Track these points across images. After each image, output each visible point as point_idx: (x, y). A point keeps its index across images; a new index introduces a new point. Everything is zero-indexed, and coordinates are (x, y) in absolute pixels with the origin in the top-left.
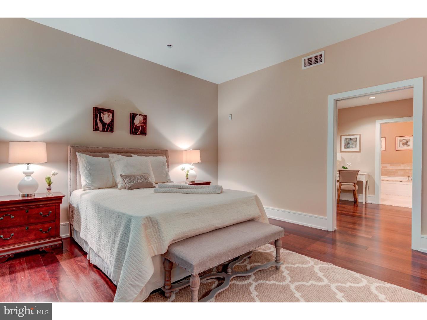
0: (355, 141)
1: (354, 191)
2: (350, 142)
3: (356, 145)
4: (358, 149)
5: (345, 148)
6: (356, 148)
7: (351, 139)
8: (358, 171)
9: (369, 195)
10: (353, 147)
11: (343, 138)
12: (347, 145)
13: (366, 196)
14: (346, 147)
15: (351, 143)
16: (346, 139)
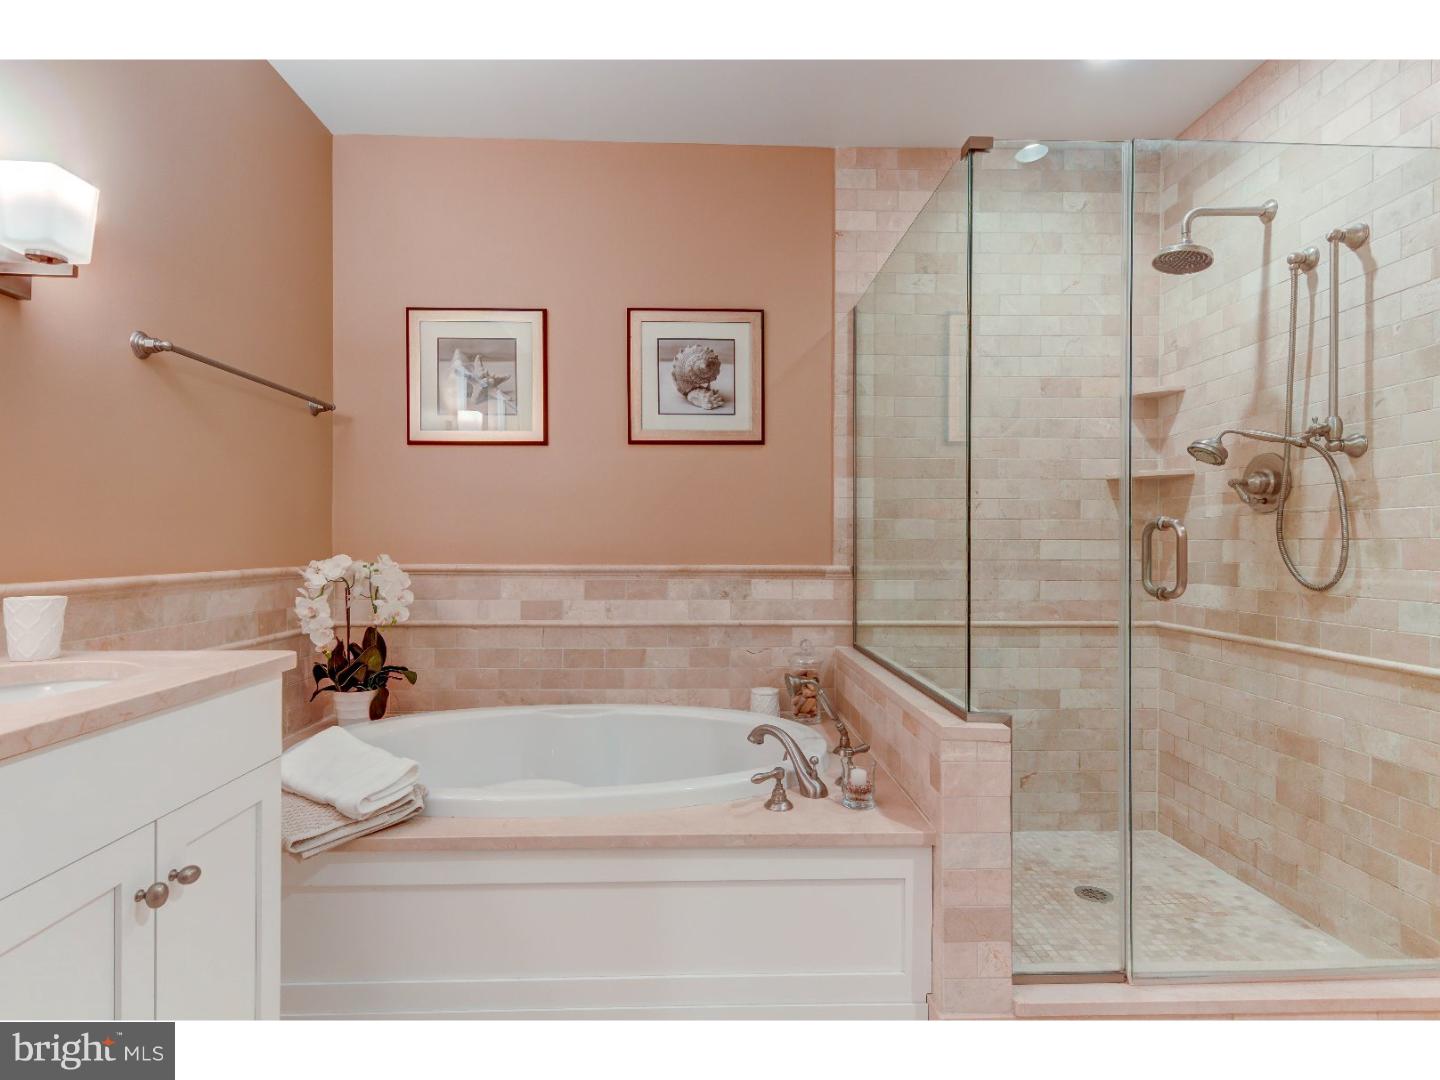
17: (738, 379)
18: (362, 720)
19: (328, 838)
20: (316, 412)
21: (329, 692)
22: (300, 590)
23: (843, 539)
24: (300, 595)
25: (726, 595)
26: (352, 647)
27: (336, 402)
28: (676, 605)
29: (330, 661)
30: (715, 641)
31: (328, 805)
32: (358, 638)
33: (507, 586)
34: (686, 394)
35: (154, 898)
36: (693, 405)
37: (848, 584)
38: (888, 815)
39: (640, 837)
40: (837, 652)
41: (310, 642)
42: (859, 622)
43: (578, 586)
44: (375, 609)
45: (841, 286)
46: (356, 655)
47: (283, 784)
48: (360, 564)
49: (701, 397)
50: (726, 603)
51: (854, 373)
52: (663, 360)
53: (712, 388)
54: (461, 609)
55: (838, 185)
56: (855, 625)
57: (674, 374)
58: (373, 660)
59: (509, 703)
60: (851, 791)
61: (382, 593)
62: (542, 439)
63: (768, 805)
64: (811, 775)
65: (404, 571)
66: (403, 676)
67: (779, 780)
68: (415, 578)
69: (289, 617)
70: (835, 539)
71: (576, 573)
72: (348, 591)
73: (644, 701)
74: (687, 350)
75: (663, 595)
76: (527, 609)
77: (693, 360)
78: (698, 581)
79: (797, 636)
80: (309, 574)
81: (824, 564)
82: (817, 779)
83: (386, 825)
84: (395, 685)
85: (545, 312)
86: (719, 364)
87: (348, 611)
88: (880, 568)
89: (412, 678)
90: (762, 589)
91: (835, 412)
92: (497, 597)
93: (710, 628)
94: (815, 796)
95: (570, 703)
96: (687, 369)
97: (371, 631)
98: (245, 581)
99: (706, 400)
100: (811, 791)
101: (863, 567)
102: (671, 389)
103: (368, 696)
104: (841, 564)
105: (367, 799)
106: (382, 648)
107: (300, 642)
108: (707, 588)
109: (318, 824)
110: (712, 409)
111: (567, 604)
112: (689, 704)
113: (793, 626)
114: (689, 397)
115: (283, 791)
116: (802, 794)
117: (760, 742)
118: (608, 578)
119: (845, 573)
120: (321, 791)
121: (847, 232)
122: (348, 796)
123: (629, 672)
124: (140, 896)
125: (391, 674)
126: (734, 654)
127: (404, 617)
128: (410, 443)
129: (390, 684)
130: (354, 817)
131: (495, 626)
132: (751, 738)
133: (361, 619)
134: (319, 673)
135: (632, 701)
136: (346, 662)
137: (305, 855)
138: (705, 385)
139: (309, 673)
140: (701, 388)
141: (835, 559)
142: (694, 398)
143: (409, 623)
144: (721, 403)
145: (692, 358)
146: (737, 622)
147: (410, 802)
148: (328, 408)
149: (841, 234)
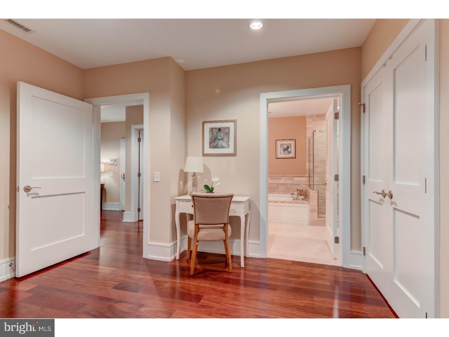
0: (227, 134)
1: (224, 240)
2: (218, 134)
3: (228, 142)
4: (230, 150)
5: (210, 147)
6: (229, 147)
7: (220, 130)
8: (232, 196)
9: (249, 241)
10: (225, 144)
11: (208, 127)
12: (214, 143)
13: (245, 243)
14: (211, 145)
15: (220, 138)
16: (212, 129)
17: (292, 149)
23: (307, 171)
25: (290, 179)
28: (283, 181)
30: (289, 186)
37: (308, 178)
38: (306, 201)
40: (307, 188)
45: (307, 135)
50: (290, 181)
55: (307, 121)
56: (309, 184)
75: (281, 179)
77: (285, 147)
78: (286, 177)
79: (300, 185)
81: (305, 175)
90: (295, 179)
93: (288, 184)
101: (311, 176)
102: (282, 151)
104: (307, 175)
108: (287, 178)
126: (291, 188)
135: (276, 194)
146: (292, 183)
149: (307, 128)
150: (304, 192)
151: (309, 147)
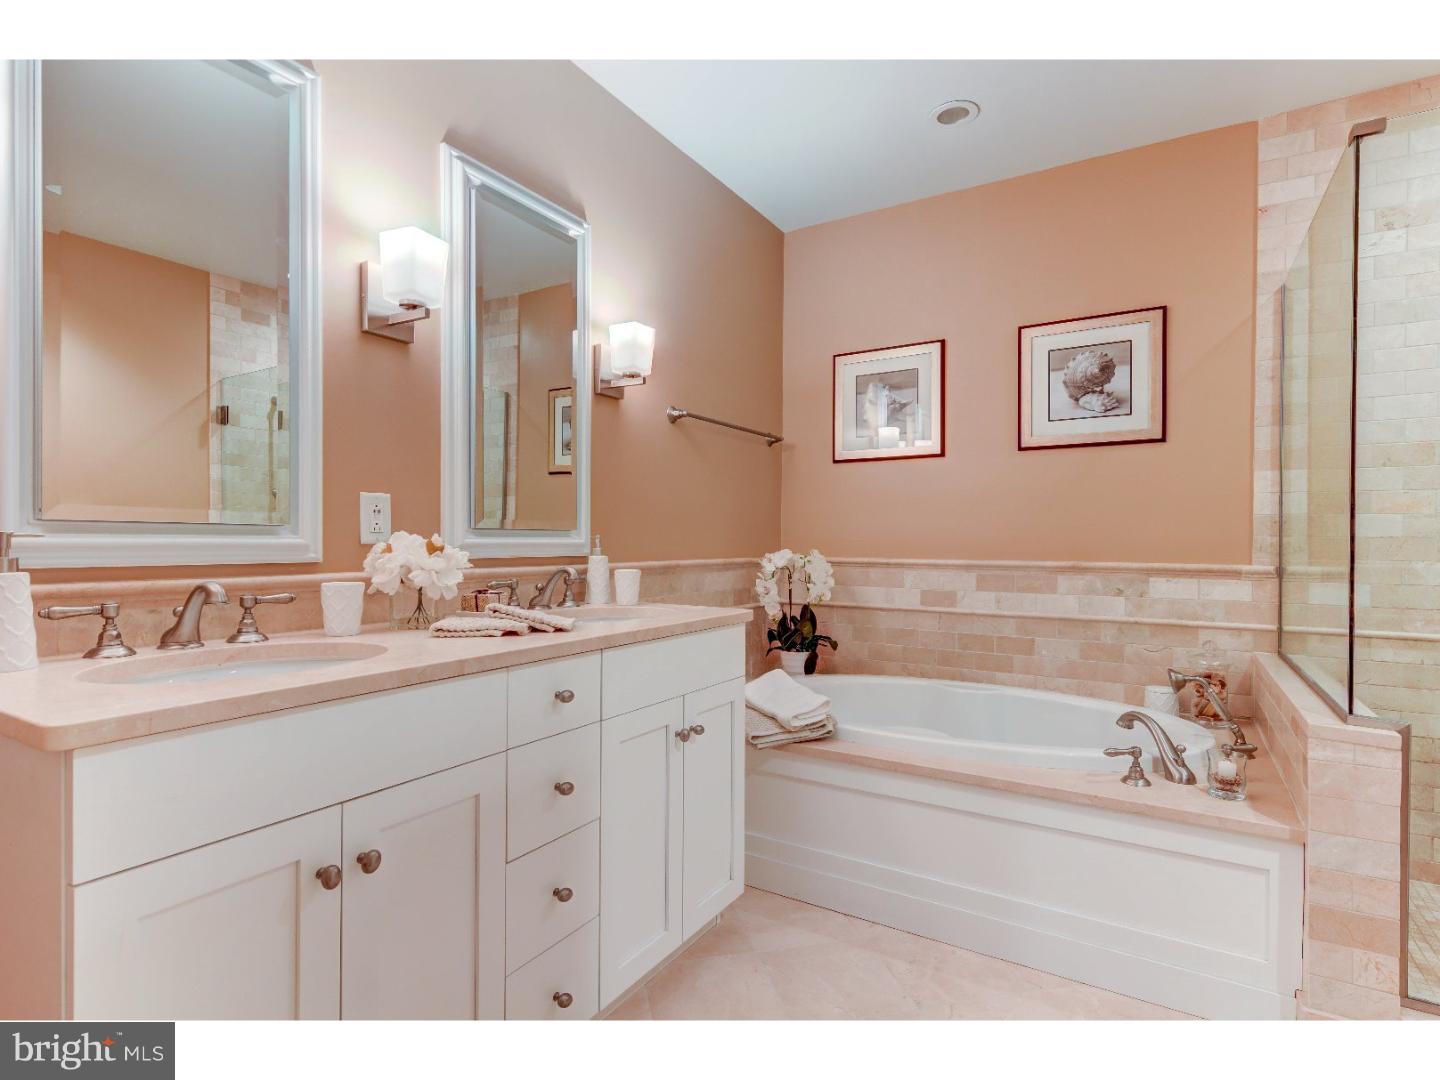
17: (1140, 380)
18: (800, 674)
19: (773, 739)
20: (770, 444)
21: (778, 651)
22: (759, 574)
23: (1265, 538)
24: (759, 578)
25: (1120, 592)
26: (793, 619)
27: (785, 435)
28: (1066, 600)
29: (778, 627)
30: (1107, 636)
31: (773, 718)
32: (797, 612)
33: (909, 577)
34: (1077, 400)
35: (683, 736)
36: (1085, 409)
37: (1271, 586)
38: (1256, 809)
39: (995, 780)
40: (1254, 661)
41: (765, 612)
42: (1286, 628)
43: (971, 579)
44: (808, 589)
45: (1263, 266)
46: (795, 625)
47: (747, 701)
48: (797, 557)
49: (1094, 401)
50: (1122, 599)
51: (1282, 356)
52: (1053, 370)
53: (1105, 390)
54: (873, 595)
55: (1261, 157)
56: (1280, 630)
57: (1065, 383)
58: (807, 629)
59: (910, 674)
60: (1216, 780)
61: (813, 578)
62: (939, 452)
63: (1125, 780)
64: (1176, 761)
65: (828, 562)
66: (827, 644)
67: (1136, 758)
68: (838, 568)
69: (753, 594)
70: (1255, 537)
71: (968, 568)
72: (790, 577)
73: (1034, 686)
74: (1080, 357)
75: (1053, 590)
76: (927, 596)
77: (1086, 365)
78: (1088, 577)
79: (1203, 636)
80: (764, 562)
81: (1238, 563)
82: (1184, 765)
83: (807, 738)
84: (822, 650)
85: (943, 343)
86: (1114, 366)
87: (790, 591)
88: (1317, 569)
89: (834, 646)
90: (1160, 588)
91: (1257, 400)
92: (901, 585)
93: (1103, 625)
94: (1180, 781)
95: (963, 680)
96: (1079, 376)
97: (806, 608)
98: (726, 567)
99: (1100, 403)
100: (1177, 776)
101: (1293, 566)
102: (1061, 396)
103: (803, 656)
104: (1263, 563)
105: (796, 717)
106: (813, 621)
107: (760, 611)
108: (1099, 584)
109: (766, 728)
110: (1106, 411)
111: (960, 594)
112: (1078, 694)
113: (1198, 627)
114: (1082, 401)
115: (747, 706)
116: (1167, 779)
117: (1130, 727)
118: (998, 572)
119: (1267, 574)
120: (769, 708)
121: (1275, 206)
122: (784, 713)
123: (1018, 659)
124: (678, 734)
125: (820, 642)
126: (1129, 650)
127: (827, 598)
128: (835, 462)
129: (819, 649)
130: (787, 728)
131: (899, 610)
132: (1121, 723)
133: (799, 599)
134: (771, 636)
135: (1020, 685)
136: (790, 629)
137: (760, 746)
138: (1098, 389)
139: (765, 636)
140: (1094, 392)
141: (1254, 560)
142: (1086, 402)
143: (831, 603)
144: (1115, 405)
145: (1085, 364)
146: (1132, 619)
147: (824, 726)
148: (778, 440)
149: (1265, 210)
150: (1231, 686)
151: (1282, 355)
